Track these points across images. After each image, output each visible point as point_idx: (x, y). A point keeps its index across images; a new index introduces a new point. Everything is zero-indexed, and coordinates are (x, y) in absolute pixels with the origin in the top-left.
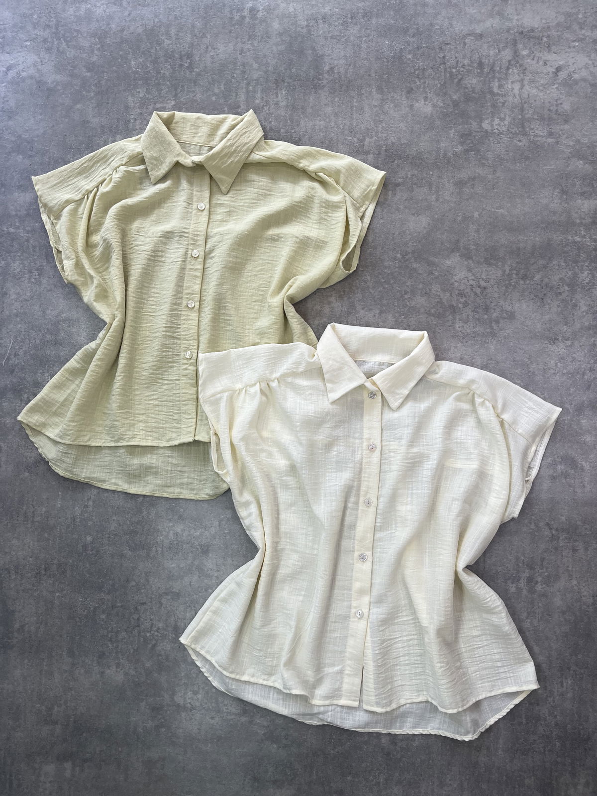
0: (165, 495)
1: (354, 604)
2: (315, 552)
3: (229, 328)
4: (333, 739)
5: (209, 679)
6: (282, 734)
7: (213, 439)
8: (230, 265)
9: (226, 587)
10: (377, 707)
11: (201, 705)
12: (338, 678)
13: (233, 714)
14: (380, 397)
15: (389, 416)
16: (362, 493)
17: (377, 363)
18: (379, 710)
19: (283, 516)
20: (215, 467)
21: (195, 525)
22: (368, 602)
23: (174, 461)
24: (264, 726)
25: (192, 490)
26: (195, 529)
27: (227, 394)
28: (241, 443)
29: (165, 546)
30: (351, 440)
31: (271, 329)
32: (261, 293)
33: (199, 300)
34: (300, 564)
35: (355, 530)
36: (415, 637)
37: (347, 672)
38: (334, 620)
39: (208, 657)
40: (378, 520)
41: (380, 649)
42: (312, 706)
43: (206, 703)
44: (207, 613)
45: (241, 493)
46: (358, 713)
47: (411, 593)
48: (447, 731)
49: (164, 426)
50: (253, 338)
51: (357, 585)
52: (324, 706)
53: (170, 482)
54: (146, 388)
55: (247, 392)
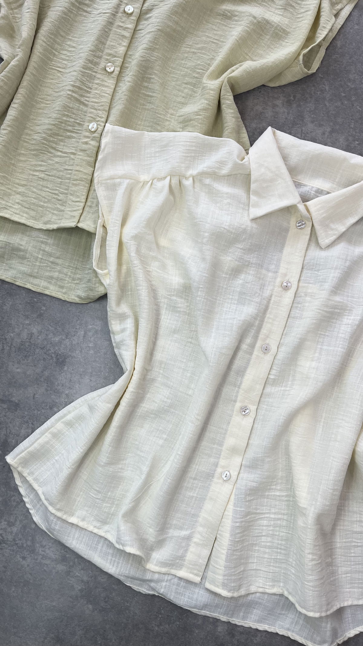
0: (28, 286)
1: (222, 462)
2: (190, 392)
3: (149, 106)
4: (161, 614)
5: (30, 511)
6: (102, 595)
7: (99, 232)
8: (168, 30)
9: (76, 408)
10: (223, 589)
11: (14, 540)
12: (184, 544)
13: (50, 558)
14: (310, 229)
15: (314, 253)
16: (261, 336)
17: (314, 189)
18: (224, 593)
19: (161, 342)
20: (94, 264)
21: (56, 329)
22: (239, 464)
23: (47, 249)
24: (82, 581)
25: (62, 287)
26: (54, 334)
27: (128, 181)
28: (133, 242)
29: (14, 345)
30: (264, 271)
31: (200, 115)
32: (196, 76)
33: (120, 64)
34: (169, 401)
35: (243, 376)
36: (285, 517)
37: (195, 540)
38: (193, 476)
39: (35, 486)
40: (273, 372)
41: (242, 522)
42: (145, 570)
43: (20, 540)
44: (46, 434)
45: (118, 303)
46: (197, 590)
47: (294, 465)
48: (297, 634)
49: (45, 205)
50: (174, 123)
51: (230, 442)
52: (159, 573)
53: (38, 273)
54: (34, 155)
55: (153, 186)
